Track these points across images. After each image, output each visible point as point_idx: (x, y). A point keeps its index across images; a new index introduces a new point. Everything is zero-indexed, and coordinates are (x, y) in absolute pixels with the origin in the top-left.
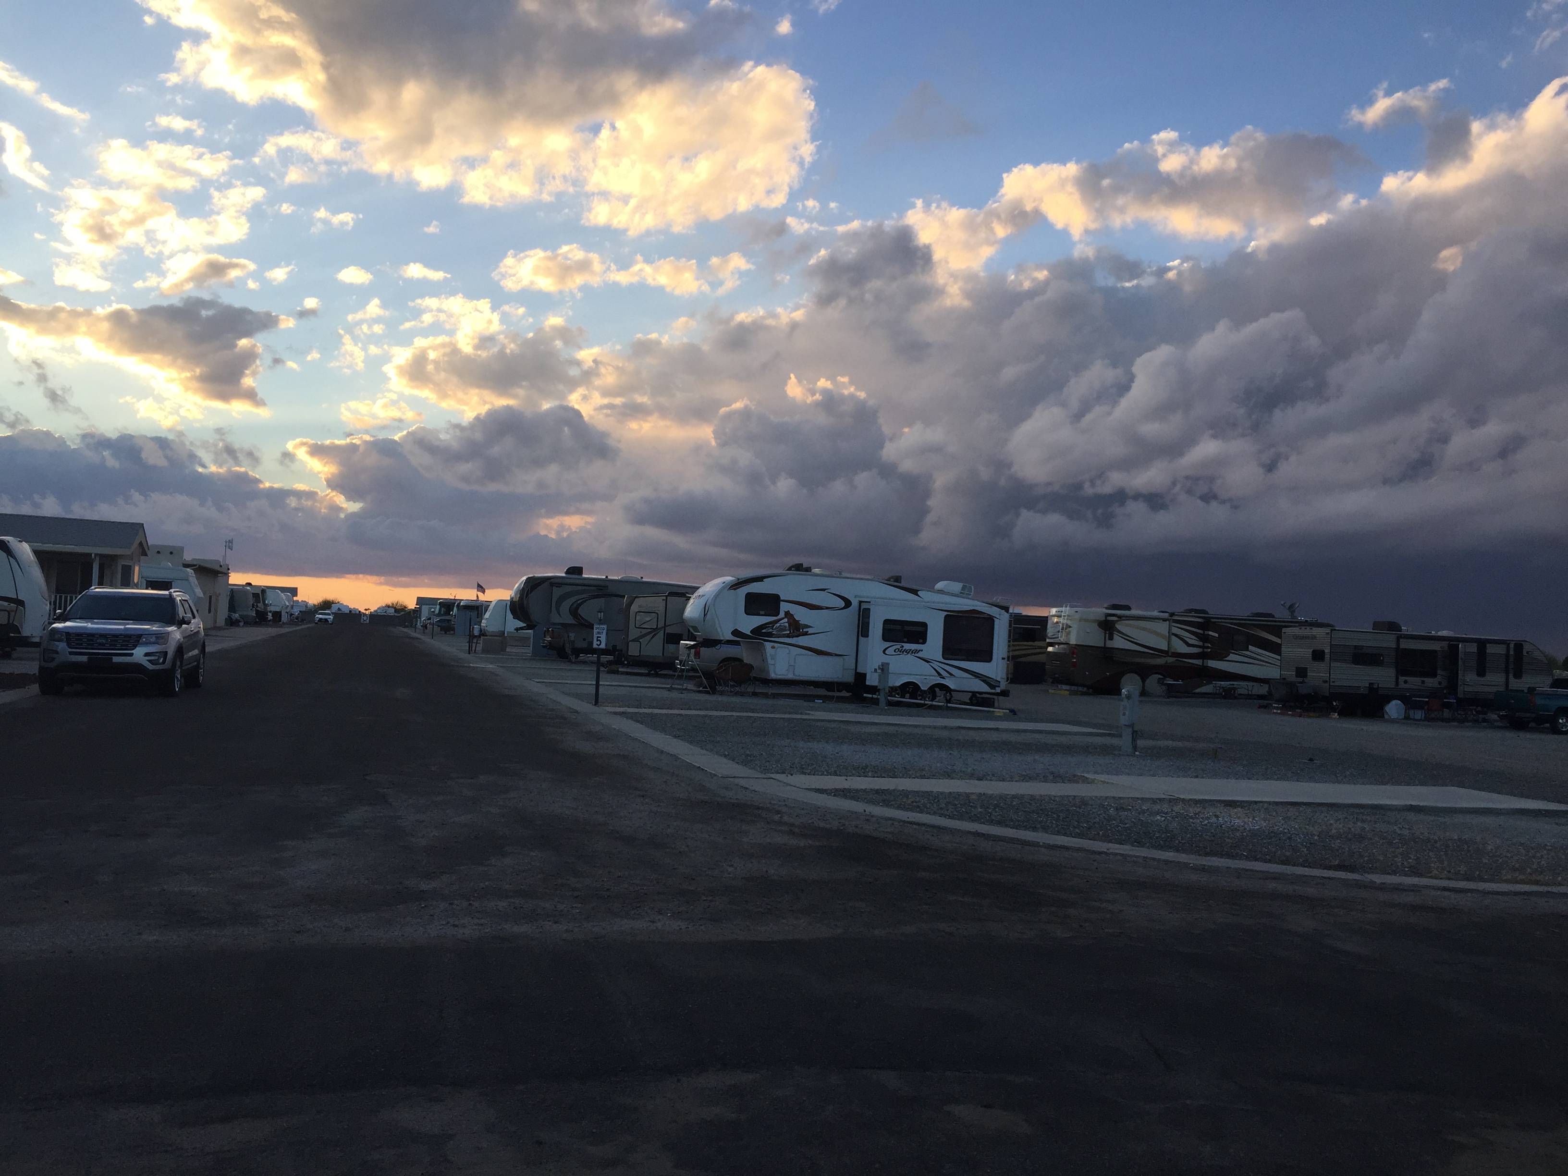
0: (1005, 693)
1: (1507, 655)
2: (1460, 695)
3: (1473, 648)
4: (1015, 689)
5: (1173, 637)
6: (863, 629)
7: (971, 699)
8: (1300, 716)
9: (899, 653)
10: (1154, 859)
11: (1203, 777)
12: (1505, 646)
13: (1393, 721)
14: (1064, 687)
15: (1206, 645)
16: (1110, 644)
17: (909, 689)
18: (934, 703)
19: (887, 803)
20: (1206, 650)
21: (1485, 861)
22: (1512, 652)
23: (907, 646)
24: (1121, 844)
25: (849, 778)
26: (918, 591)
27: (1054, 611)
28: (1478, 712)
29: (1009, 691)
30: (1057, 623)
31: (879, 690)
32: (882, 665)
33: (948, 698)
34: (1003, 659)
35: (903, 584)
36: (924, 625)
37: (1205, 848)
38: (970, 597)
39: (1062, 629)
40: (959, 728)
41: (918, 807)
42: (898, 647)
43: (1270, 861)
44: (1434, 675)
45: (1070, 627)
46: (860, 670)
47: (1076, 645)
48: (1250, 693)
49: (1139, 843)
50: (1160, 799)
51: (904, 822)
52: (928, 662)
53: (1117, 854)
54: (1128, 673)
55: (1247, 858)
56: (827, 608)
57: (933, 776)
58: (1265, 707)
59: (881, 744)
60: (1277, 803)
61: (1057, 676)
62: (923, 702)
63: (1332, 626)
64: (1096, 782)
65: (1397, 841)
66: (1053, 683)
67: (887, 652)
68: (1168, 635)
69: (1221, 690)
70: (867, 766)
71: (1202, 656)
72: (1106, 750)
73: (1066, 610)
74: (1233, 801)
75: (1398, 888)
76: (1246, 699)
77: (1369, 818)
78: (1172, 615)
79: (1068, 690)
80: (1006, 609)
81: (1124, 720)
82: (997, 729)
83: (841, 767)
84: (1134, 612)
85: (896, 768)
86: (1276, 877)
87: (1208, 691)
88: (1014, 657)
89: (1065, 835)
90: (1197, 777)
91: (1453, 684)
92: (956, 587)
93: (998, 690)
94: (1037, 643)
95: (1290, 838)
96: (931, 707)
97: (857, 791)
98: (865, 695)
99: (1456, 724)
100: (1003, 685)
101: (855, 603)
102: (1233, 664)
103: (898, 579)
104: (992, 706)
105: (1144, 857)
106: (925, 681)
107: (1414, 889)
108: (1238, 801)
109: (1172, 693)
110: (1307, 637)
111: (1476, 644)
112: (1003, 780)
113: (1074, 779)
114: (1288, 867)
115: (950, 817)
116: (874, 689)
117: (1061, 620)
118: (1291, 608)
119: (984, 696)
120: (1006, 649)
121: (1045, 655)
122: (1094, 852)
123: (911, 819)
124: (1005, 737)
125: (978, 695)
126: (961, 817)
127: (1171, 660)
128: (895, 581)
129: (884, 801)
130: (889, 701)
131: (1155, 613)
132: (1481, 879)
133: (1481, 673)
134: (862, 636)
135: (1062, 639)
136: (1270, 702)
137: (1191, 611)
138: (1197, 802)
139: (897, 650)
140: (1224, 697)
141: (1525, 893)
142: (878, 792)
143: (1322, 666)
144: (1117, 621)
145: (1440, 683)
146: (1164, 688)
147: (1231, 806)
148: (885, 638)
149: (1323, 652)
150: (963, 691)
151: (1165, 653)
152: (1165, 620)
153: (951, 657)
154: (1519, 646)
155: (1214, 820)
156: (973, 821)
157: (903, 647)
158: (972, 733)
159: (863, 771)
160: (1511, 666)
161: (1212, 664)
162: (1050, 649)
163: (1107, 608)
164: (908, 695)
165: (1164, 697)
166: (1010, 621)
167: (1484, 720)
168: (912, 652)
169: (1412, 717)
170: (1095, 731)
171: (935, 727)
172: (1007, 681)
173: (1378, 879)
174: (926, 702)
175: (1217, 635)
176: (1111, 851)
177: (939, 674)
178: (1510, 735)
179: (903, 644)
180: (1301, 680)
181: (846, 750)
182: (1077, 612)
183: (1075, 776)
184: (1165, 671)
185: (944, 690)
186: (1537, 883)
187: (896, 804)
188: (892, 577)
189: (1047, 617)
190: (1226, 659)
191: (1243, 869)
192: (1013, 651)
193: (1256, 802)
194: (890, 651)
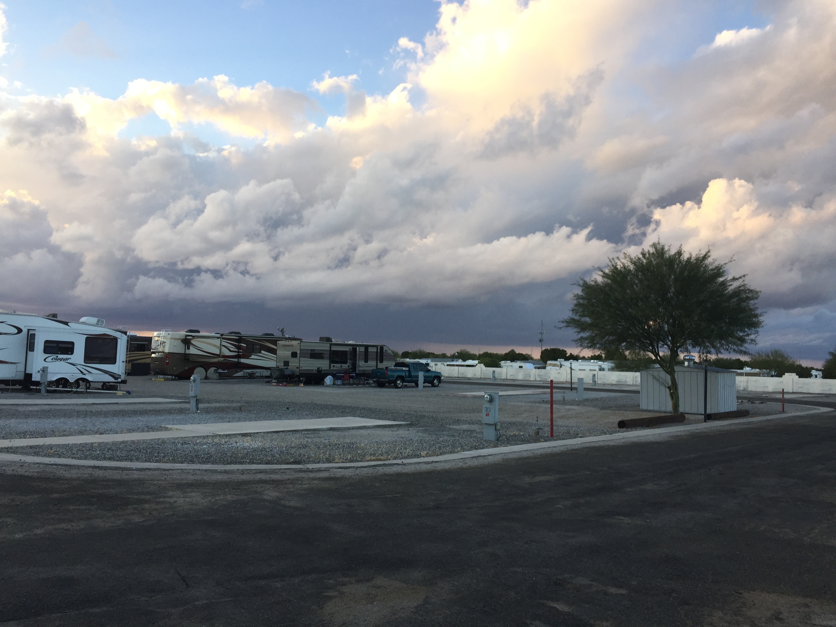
0: (124, 382)
1: (377, 352)
2: (357, 372)
3: (363, 349)
4: (131, 379)
5: (223, 347)
6: (30, 346)
7: (103, 386)
8: (285, 386)
9: (55, 360)
10: (199, 470)
11: (232, 422)
12: (376, 348)
13: (328, 386)
14: (161, 376)
15: (240, 351)
16: (187, 352)
17: (62, 382)
18: (78, 390)
19: (37, 454)
20: (239, 354)
21: (359, 452)
22: (379, 351)
23: (60, 356)
24: (182, 463)
25: (12, 440)
26: (68, 323)
27: (155, 334)
28: (365, 380)
29: (126, 381)
30: (158, 340)
31: (41, 384)
32: (43, 368)
33: (88, 386)
34: (123, 362)
35: (58, 319)
36: (73, 343)
37: (227, 460)
38: (102, 326)
39: (161, 344)
40: (93, 404)
41: (58, 454)
42: (55, 357)
43: (260, 463)
44: (346, 363)
45: (165, 343)
46: (28, 371)
47: (169, 353)
48: (262, 375)
49: (192, 462)
50: (207, 436)
51: (47, 464)
52: (74, 365)
53: (178, 469)
54: (199, 367)
55: (249, 463)
56: (5, 334)
57: (71, 434)
58: (268, 382)
59: (38, 417)
60: (268, 432)
61: (157, 370)
62: (71, 389)
63: (300, 339)
64: (172, 429)
65: (322, 446)
66: (155, 374)
67: (46, 360)
68: (219, 346)
69: (247, 374)
70: (26, 432)
71: (238, 357)
72: (181, 411)
73: (163, 333)
74: (246, 434)
75: (319, 470)
76: (260, 378)
77: (311, 436)
78: (222, 335)
79: (163, 378)
80: (125, 333)
81: (192, 394)
82: (117, 403)
83: (8, 433)
84: (201, 334)
85: (47, 432)
86: (261, 472)
87: (240, 375)
88: (130, 361)
89: (150, 462)
90: (229, 422)
91: (354, 366)
92: (94, 320)
93: (120, 380)
94: (146, 352)
95: (271, 450)
96: (76, 392)
97: (17, 448)
98: (31, 387)
99: (355, 386)
100: (123, 377)
101: (25, 330)
102: (253, 360)
103: (55, 316)
104: (116, 389)
105: (193, 469)
106: (72, 377)
107: (327, 470)
108: (248, 433)
109: (222, 377)
110: (289, 346)
111: (364, 347)
112: (117, 433)
113: (160, 429)
114: (269, 465)
115: (78, 459)
116: (37, 383)
117: (160, 339)
118: (282, 331)
119: (111, 384)
120: (125, 356)
121: (150, 359)
122: (165, 470)
123: (52, 462)
124: (121, 407)
125: (107, 384)
126: (86, 458)
127: (221, 359)
128: (53, 317)
129: (35, 453)
130: (47, 390)
131: (213, 334)
132: (357, 461)
133: (366, 361)
134: (30, 351)
135: (160, 349)
136: (271, 379)
137: (232, 333)
138: (227, 435)
139: (54, 359)
140: (249, 378)
141: (374, 466)
142: (31, 447)
143: (296, 360)
144: (191, 339)
145: (349, 366)
146: (217, 374)
147: (245, 436)
148: (46, 351)
149: (297, 353)
150: (96, 382)
151: (218, 356)
152: (218, 338)
153: (89, 362)
154: (382, 348)
155: (235, 444)
156: (93, 459)
157: (57, 357)
158: (100, 407)
159: (23, 435)
160: (379, 357)
161: (243, 361)
162: (153, 355)
163: (186, 332)
164: (61, 386)
165: (217, 380)
166: (128, 340)
167: (367, 384)
168: (64, 360)
169: (336, 383)
170: (176, 400)
171: (77, 405)
172: (126, 375)
173: (310, 466)
174: (73, 390)
175: (245, 345)
176: (175, 468)
177: (82, 372)
178: (378, 389)
179: (58, 355)
180: (286, 367)
181: (13, 422)
182: (169, 334)
183: (160, 427)
184: (218, 365)
185: (85, 382)
186: (380, 460)
187: (43, 454)
188: (51, 315)
189: (152, 337)
190: (250, 358)
191: (245, 469)
192: (129, 357)
193: (257, 433)
194: (49, 359)
